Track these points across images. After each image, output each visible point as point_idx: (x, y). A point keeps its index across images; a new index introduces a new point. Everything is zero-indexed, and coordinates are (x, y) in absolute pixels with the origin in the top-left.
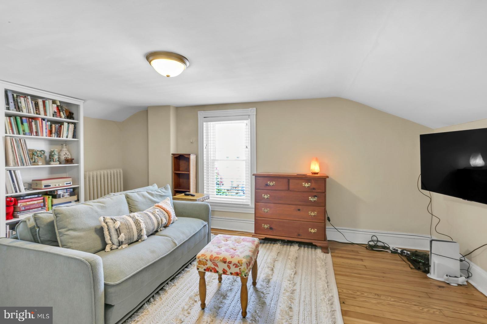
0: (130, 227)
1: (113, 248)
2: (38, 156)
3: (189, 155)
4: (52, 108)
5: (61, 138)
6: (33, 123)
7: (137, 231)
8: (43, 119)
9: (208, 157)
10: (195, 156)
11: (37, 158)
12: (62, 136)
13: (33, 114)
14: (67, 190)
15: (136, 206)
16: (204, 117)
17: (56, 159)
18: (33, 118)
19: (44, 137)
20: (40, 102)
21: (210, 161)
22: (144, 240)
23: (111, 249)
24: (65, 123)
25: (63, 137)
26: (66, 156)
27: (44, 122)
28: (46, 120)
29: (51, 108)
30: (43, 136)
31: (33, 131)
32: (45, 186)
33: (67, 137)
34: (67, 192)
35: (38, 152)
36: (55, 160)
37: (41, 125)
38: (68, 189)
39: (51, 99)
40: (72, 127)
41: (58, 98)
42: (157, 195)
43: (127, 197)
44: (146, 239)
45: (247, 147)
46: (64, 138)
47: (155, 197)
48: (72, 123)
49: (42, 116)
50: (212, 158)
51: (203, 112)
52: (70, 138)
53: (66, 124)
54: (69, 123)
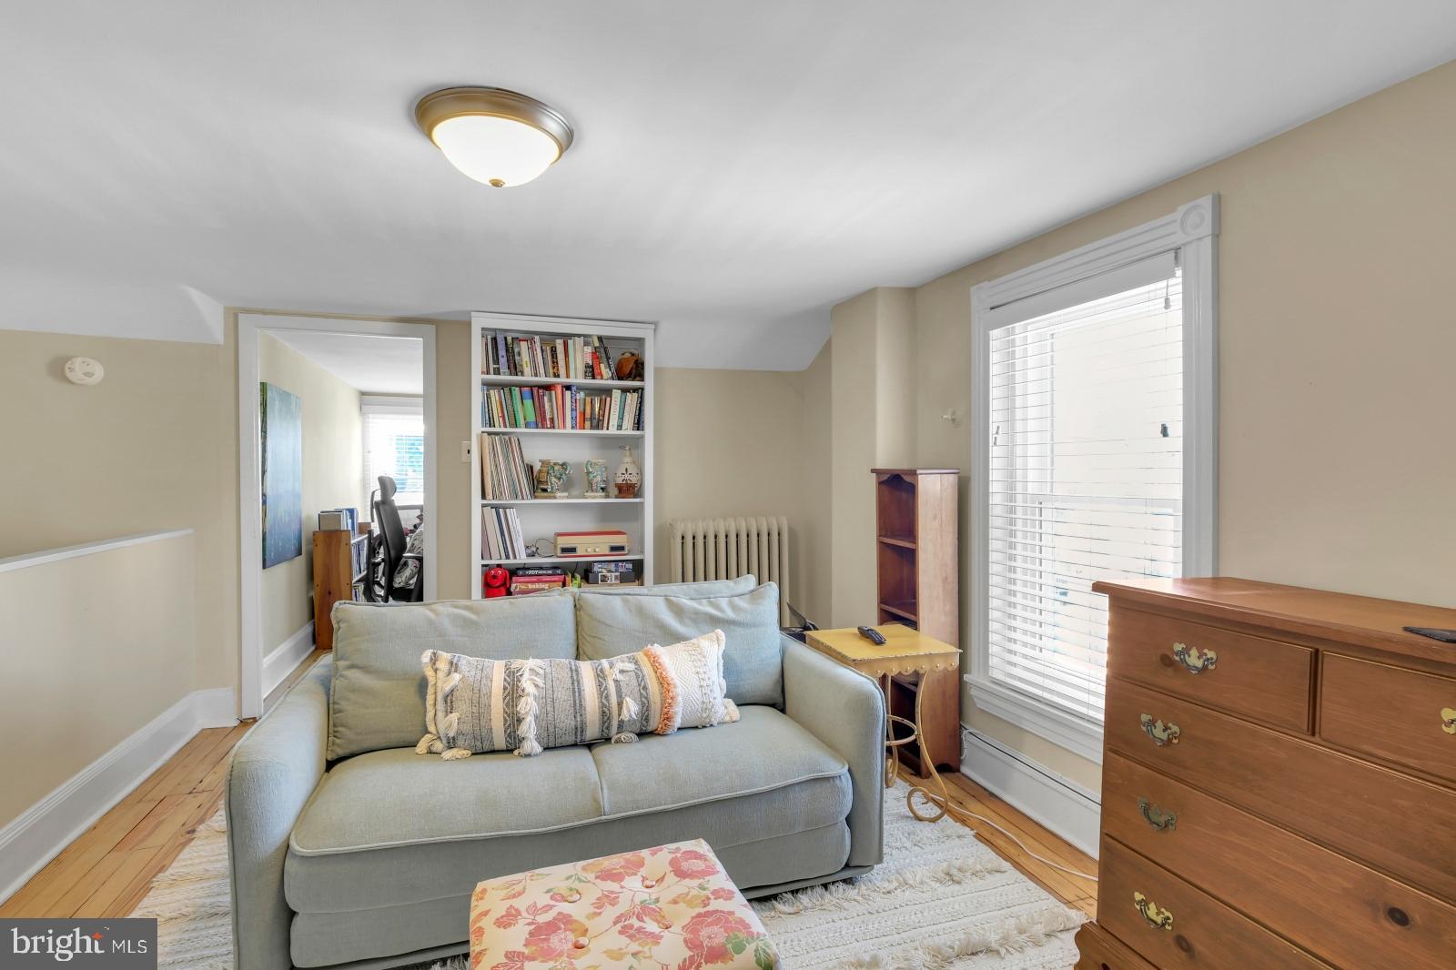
0: (484, 700)
1: (434, 749)
2: (555, 477)
3: (913, 473)
4: (583, 356)
5: (604, 432)
6: (546, 398)
7: (505, 720)
8: (568, 388)
9: (1010, 485)
10: (950, 480)
11: (556, 481)
12: (605, 425)
13: (543, 379)
14: (617, 566)
15: (600, 639)
16: (992, 308)
17: (597, 483)
18: (548, 387)
19: (569, 430)
20: (559, 344)
21: (1025, 501)
22: (528, 756)
23: (430, 752)
24: (614, 391)
25: (608, 429)
26: (627, 477)
27: (568, 394)
28: (574, 389)
29: (580, 356)
30: (564, 427)
31: (545, 417)
32: (564, 550)
33: (620, 427)
34: (616, 571)
35: (556, 468)
36: (594, 488)
37: (560, 402)
38: (620, 564)
39: (579, 336)
40: (632, 399)
41: (596, 330)
42: (697, 613)
43: (577, 607)
44: (536, 755)
45: (1164, 432)
46: (613, 431)
47: (687, 621)
48: (635, 390)
49: (563, 380)
50: (1032, 488)
51: (986, 284)
52: (628, 430)
53: (616, 394)
54: (625, 390)
